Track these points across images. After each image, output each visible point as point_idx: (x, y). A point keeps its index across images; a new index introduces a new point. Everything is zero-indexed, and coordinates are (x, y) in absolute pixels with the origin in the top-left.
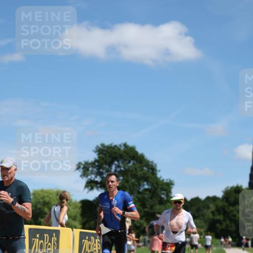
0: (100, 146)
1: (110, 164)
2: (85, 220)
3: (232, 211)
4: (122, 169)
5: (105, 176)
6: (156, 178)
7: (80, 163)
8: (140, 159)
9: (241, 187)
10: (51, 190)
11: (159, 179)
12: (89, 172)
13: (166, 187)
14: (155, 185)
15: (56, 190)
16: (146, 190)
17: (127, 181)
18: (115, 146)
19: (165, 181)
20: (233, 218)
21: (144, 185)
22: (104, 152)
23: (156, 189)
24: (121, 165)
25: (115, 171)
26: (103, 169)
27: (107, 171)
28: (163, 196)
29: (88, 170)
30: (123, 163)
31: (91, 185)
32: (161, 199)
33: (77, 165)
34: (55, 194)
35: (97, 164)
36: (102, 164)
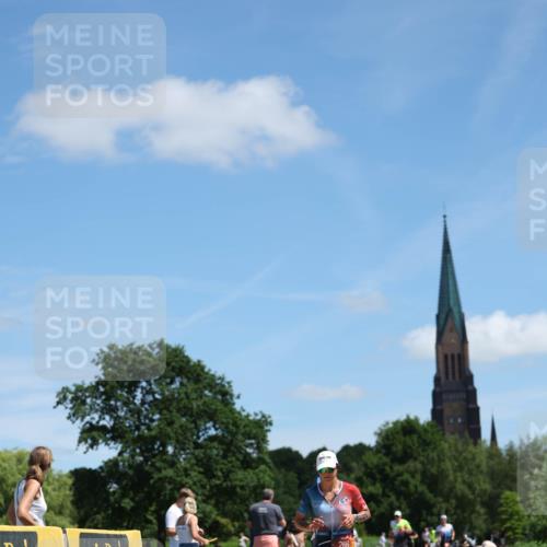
1: (132, 389)
2: (82, 513)
3: (400, 474)
4: (157, 396)
5: (121, 413)
6: (232, 411)
7: (65, 390)
8: (195, 373)
9: (417, 419)
10: (6, 451)
11: (239, 413)
12: (87, 408)
13: (254, 431)
14: (231, 427)
15: (15, 452)
16: (212, 439)
17: (171, 423)
19: (251, 418)
20: (403, 488)
21: (206, 429)
23: (234, 435)
24: (155, 388)
25: (143, 402)
26: (116, 401)
27: (126, 404)
28: (249, 450)
29: (84, 403)
30: (158, 384)
31: (91, 435)
32: (245, 457)
33: (58, 395)
34: (14, 459)
35: (102, 389)
36: (113, 389)
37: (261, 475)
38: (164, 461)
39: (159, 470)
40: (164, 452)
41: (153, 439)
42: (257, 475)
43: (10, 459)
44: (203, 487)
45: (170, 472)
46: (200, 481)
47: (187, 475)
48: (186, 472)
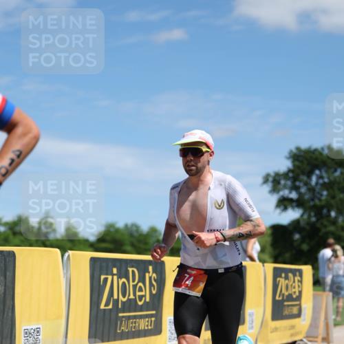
0: (294, 151)
1: (309, 174)
2: (277, 251)
4: (326, 180)
5: (303, 190)
7: (268, 175)
12: (281, 186)
17: (333, 197)
18: (316, 150)
22: (301, 159)
24: (324, 175)
25: (317, 184)
27: (306, 184)
29: (279, 183)
30: (326, 172)
31: (284, 203)
33: (264, 178)
35: (291, 175)
36: (298, 175)
38: (328, 221)
39: (325, 226)
40: (329, 215)
41: (322, 207)
45: (332, 228)
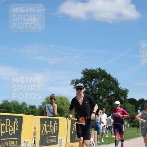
0: (85, 70)
1: (91, 81)
4: (98, 83)
5: (88, 87)
6: (118, 88)
7: (73, 80)
8: (108, 77)
10: (57, 96)
11: (120, 88)
13: (124, 93)
14: (117, 92)
15: (60, 97)
16: (112, 95)
17: (101, 90)
18: (94, 70)
19: (123, 90)
21: (111, 92)
22: (87, 74)
23: (118, 94)
24: (97, 80)
25: (94, 85)
26: (87, 84)
27: (89, 85)
28: (122, 99)
30: (98, 80)
32: (121, 100)
33: (71, 82)
34: (59, 98)
35: (83, 80)
36: (86, 81)
37: (125, 105)
38: (99, 100)
40: (99, 98)
41: (96, 95)
42: (124, 105)
43: (58, 98)
44: (109, 108)
45: (100, 104)
46: (108, 106)
47: (105, 105)
48: (105, 104)
